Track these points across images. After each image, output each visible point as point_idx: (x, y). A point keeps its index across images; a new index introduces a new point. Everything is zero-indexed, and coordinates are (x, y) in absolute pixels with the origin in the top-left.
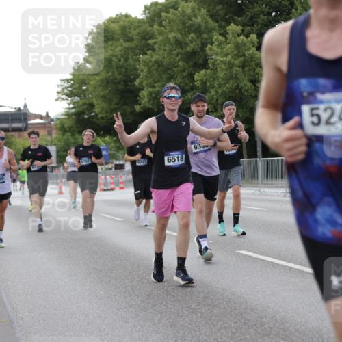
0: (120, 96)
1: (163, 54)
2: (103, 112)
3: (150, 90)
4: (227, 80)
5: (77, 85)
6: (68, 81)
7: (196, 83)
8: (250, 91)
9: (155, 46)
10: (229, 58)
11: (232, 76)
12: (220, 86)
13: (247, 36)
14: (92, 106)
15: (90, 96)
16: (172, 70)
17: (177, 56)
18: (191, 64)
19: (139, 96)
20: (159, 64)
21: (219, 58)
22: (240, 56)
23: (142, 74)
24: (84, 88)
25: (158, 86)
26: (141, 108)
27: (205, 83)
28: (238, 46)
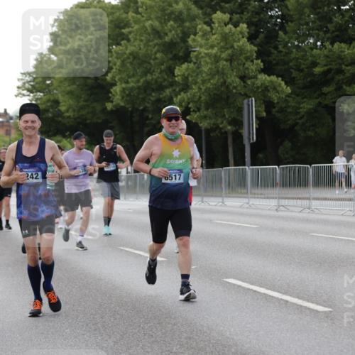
0: (89, 92)
1: (139, 45)
2: (71, 110)
3: (124, 85)
4: (212, 75)
5: (40, 79)
6: (29, 74)
7: (176, 79)
8: (239, 88)
9: (130, 37)
10: (215, 51)
11: (218, 71)
12: (204, 82)
13: (236, 25)
14: (57, 102)
15: (55, 91)
16: (150, 63)
17: (154, 48)
18: (170, 56)
19: (111, 93)
20: (134, 56)
21: (203, 51)
22: (227, 49)
23: (114, 67)
24: (48, 82)
25: (132, 82)
26: (114, 106)
27: (187, 78)
28: (225, 37)
